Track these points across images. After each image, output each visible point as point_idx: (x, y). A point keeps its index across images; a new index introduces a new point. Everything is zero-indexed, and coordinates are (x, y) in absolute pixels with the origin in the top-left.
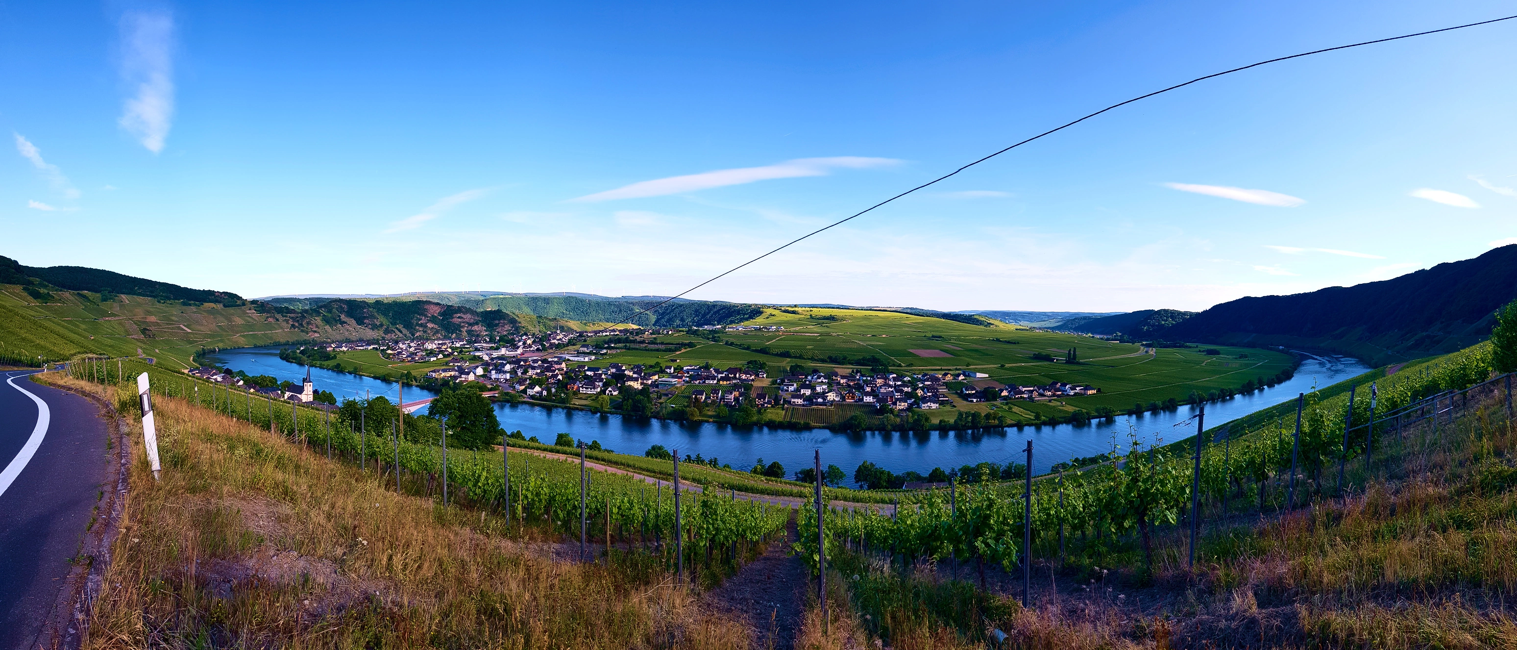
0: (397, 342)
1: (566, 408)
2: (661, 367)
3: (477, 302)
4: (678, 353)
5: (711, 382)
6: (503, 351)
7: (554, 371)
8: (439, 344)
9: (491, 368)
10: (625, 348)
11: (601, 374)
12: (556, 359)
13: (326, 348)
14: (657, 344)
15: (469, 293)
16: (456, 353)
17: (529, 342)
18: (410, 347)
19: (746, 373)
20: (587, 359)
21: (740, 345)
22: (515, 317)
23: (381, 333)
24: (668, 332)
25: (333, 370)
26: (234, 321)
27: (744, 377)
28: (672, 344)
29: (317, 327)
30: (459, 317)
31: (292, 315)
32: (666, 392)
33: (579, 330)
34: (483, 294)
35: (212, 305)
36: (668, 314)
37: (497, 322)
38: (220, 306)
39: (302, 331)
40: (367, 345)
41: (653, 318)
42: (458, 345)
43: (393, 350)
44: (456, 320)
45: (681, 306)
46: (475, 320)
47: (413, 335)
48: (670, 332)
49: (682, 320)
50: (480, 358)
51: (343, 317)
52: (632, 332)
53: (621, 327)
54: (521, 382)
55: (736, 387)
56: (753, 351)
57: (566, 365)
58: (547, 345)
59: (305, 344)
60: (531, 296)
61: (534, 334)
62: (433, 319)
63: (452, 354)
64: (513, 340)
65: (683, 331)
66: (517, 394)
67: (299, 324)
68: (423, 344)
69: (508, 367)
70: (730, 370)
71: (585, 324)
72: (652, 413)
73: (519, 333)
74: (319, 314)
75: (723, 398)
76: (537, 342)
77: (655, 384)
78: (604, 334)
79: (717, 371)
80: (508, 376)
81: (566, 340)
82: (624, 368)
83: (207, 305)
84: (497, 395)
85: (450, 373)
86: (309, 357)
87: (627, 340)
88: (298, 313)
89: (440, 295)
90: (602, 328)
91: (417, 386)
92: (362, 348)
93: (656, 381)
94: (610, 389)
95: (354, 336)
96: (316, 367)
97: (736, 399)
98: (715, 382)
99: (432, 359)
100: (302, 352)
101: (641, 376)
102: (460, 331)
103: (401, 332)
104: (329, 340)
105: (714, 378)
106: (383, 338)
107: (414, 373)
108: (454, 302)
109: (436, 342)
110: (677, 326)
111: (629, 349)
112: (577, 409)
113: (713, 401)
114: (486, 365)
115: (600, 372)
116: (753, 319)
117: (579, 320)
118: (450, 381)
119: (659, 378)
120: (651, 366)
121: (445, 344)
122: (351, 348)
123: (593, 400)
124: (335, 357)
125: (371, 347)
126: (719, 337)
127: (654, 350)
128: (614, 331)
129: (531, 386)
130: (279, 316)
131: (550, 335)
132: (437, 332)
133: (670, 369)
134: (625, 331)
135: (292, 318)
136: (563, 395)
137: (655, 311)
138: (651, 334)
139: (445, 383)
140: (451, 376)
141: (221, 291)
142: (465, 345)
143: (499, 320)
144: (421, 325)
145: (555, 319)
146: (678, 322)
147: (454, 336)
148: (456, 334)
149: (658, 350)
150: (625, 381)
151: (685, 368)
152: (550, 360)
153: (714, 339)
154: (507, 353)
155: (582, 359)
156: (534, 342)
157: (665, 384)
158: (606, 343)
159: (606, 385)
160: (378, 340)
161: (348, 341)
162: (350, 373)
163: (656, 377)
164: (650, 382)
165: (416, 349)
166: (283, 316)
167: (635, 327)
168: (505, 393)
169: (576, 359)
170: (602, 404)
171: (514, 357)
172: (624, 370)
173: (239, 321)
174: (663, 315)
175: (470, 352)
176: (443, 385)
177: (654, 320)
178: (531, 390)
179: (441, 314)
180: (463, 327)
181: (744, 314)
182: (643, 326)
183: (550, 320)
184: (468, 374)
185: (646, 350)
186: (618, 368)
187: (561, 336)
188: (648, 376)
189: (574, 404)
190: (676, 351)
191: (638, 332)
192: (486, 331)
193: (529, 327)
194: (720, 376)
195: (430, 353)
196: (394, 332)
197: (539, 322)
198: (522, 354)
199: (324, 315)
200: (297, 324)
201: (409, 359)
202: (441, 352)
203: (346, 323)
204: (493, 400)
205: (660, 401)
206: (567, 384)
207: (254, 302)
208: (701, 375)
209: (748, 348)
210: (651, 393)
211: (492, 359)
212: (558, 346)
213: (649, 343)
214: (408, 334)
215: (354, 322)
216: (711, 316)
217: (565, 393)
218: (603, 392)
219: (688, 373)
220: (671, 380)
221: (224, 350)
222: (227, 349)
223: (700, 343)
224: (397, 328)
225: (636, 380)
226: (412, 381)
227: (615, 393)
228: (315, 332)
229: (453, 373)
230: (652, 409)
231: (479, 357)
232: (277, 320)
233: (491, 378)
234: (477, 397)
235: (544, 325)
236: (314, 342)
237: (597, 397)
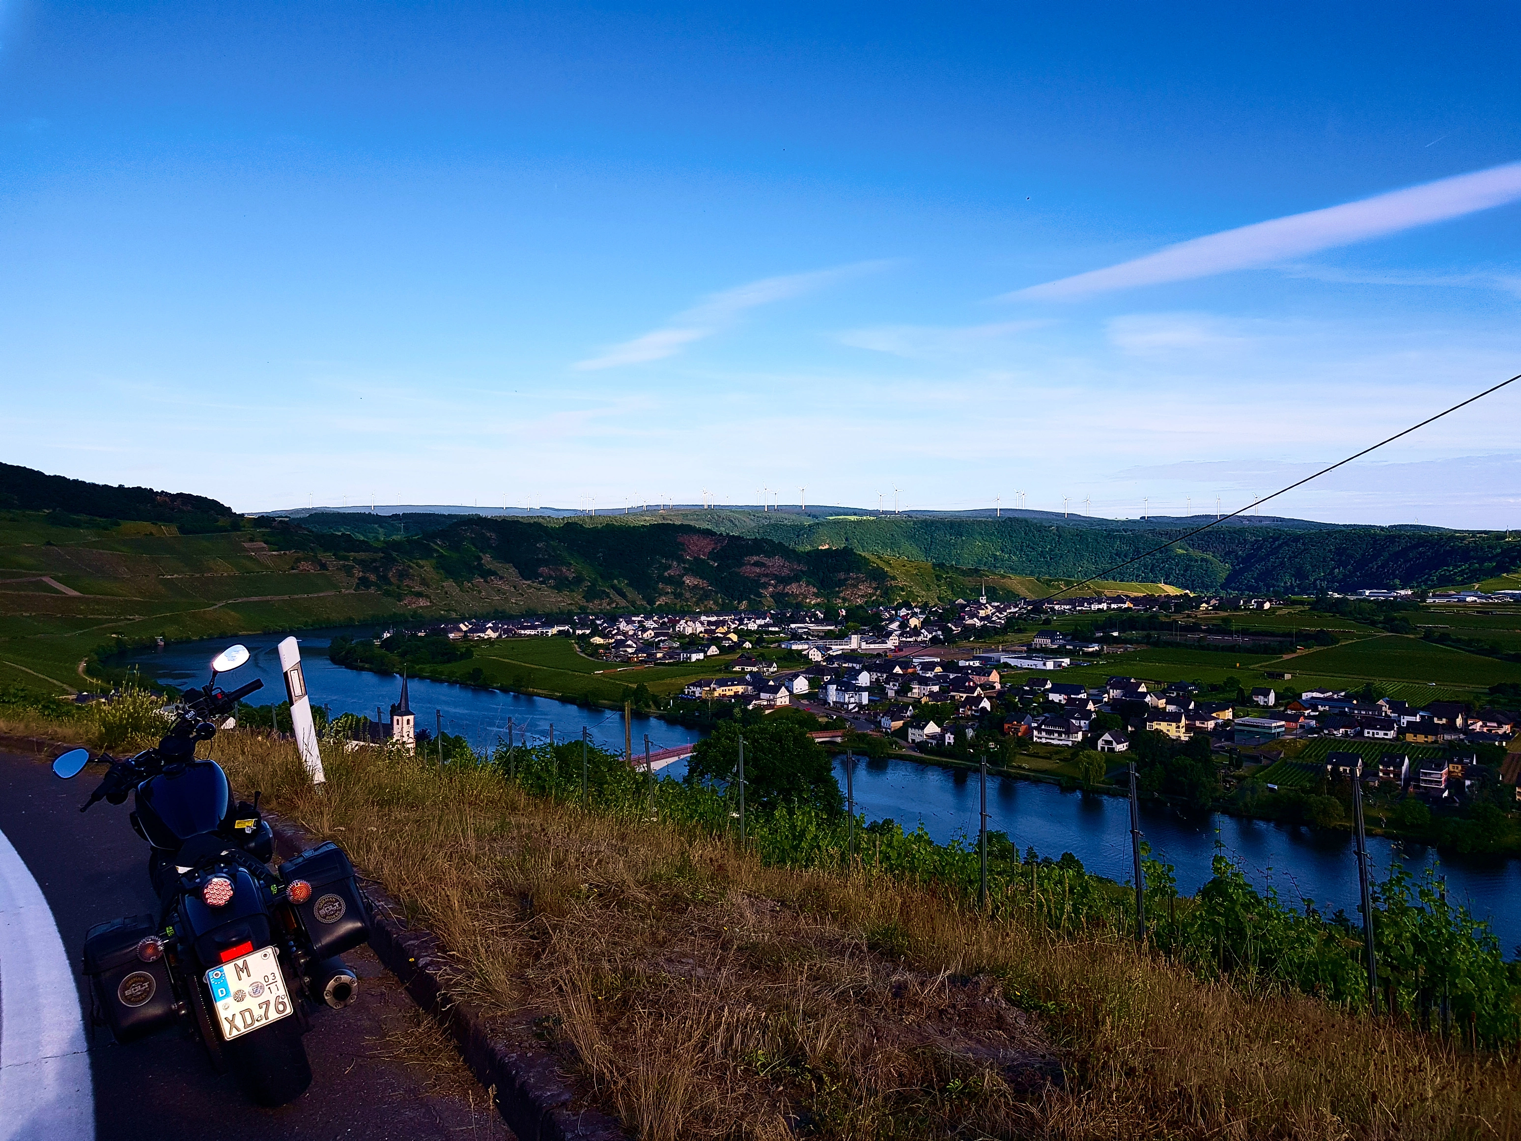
0: (613, 620)
1: (1000, 773)
2: (1241, 691)
3: (798, 530)
4: (1286, 657)
5: (1381, 734)
6: (854, 642)
7: (972, 690)
8: (710, 623)
9: (827, 678)
10: (1147, 640)
11: (1085, 702)
12: (977, 664)
13: (446, 632)
14: (1230, 633)
15: (780, 509)
16: (747, 645)
17: (914, 622)
18: (645, 630)
19: (1485, 718)
20: (1050, 665)
21: (1469, 643)
22: (882, 564)
23: (578, 597)
24: (1260, 605)
25: (464, 685)
26: (210, 570)
27: (1478, 726)
28: (1272, 634)
29: (424, 582)
30: (756, 564)
31: (362, 555)
32: (1255, 753)
33: (1031, 597)
34: (812, 512)
35: (147, 527)
36: (1263, 559)
37: (842, 576)
38: (168, 531)
39: (387, 593)
40: (544, 625)
41: (1223, 570)
42: (752, 626)
43: (604, 636)
44: (749, 571)
45: (1297, 539)
46: (792, 570)
47: (651, 602)
48: (1267, 606)
49: (1300, 574)
50: (801, 657)
51: (487, 558)
52: (1166, 602)
53: (1138, 590)
54: (895, 712)
55: (1451, 752)
56: (1509, 658)
57: (1001, 677)
58: (956, 630)
59: (395, 624)
60: (921, 517)
61: (926, 604)
62: (697, 568)
63: (738, 645)
64: (878, 617)
65: (1302, 603)
66: (886, 739)
67: (379, 577)
68: (674, 623)
69: (864, 679)
70: (1436, 708)
71: (1048, 583)
72: (1216, 800)
73: (891, 601)
74: (427, 553)
75: (1413, 775)
76: (934, 624)
77: (1222, 730)
78: (1095, 607)
79: (1398, 708)
80: (865, 698)
81: (1000, 619)
82: (1143, 689)
83: (130, 527)
84: (839, 740)
85: (734, 688)
86: (403, 655)
87: (1152, 623)
88: (376, 550)
89: (714, 512)
90: (1087, 593)
91: (660, 717)
92: (533, 632)
93: (1227, 722)
94: (1107, 737)
95: (515, 603)
96: (422, 678)
97: (1453, 783)
98: (1391, 734)
99: (695, 657)
100: (386, 643)
101: (1187, 711)
102: (760, 595)
103: (623, 595)
104: (454, 615)
105: (1387, 725)
106: (583, 609)
107: (652, 688)
108: (746, 529)
109: (703, 618)
110: (1286, 589)
111: (1156, 644)
112: (1026, 778)
113: (1384, 783)
114: (815, 672)
115: (1083, 696)
116: (1508, 571)
117: (1032, 573)
118: (733, 706)
119: (1234, 716)
120: (1214, 688)
121: (723, 623)
122: (506, 631)
123: (1065, 760)
124: (468, 654)
125: (555, 630)
126: (1404, 619)
127: (1223, 649)
128: (1119, 599)
129: (919, 723)
130: (327, 557)
131: (963, 607)
132: (706, 596)
133: (1266, 695)
134: (1149, 600)
135: (361, 562)
136: (992, 745)
137: (1228, 554)
138: (1215, 608)
139: (724, 707)
140: (736, 695)
141: (174, 492)
142: (767, 625)
143: (848, 571)
144: (670, 581)
145: (976, 571)
146: (1288, 580)
147: (744, 605)
148: (750, 600)
149: (1232, 649)
150: (1145, 721)
151: (1304, 696)
152: (962, 663)
153: (1390, 624)
154: (864, 645)
155: (1040, 665)
156: (924, 624)
157: (1250, 732)
158: (1098, 629)
159: (1097, 728)
160: (570, 614)
161: (500, 617)
162: (505, 690)
163: (1228, 714)
164: (1211, 725)
165: (657, 635)
166: (338, 558)
167: (1172, 591)
168: (858, 736)
169: (1026, 663)
170: (1087, 769)
171: (879, 655)
172: (1144, 695)
173: (223, 569)
174: (1248, 561)
175: (780, 641)
176: (718, 715)
177: (1224, 575)
178: (917, 732)
179: (713, 555)
180: (765, 586)
181: (1482, 561)
182: (1193, 590)
183: (964, 573)
184: (775, 690)
185: (1202, 648)
186: (1130, 690)
187: (990, 610)
188: (1205, 711)
189: (1020, 767)
190: (1282, 652)
191: (1183, 603)
192: (816, 595)
193: (916, 589)
194: (1405, 720)
195: (689, 643)
196: (608, 596)
197: (938, 577)
198: (898, 649)
199: (441, 556)
200: (373, 577)
201: (643, 656)
202: (715, 641)
203: (494, 573)
204: (832, 750)
205: (1240, 772)
206: (1002, 721)
207: (264, 521)
208: (1351, 715)
209: (1493, 651)
210: (1212, 752)
211: (830, 659)
212: (982, 633)
213: (1209, 631)
214: (640, 602)
215: (512, 570)
216: (1383, 566)
217: (997, 742)
218: (1090, 742)
219: (1315, 709)
220: (1265, 722)
221: (179, 642)
222: (188, 641)
223: (1351, 635)
224: (613, 587)
225: (1174, 718)
226: (649, 706)
227: (1121, 747)
228: (419, 595)
229: (740, 689)
230: (1215, 790)
231: (799, 652)
232: (324, 566)
233: (826, 702)
234: (795, 739)
235: (950, 585)
236: (418, 621)
237: (1075, 755)
